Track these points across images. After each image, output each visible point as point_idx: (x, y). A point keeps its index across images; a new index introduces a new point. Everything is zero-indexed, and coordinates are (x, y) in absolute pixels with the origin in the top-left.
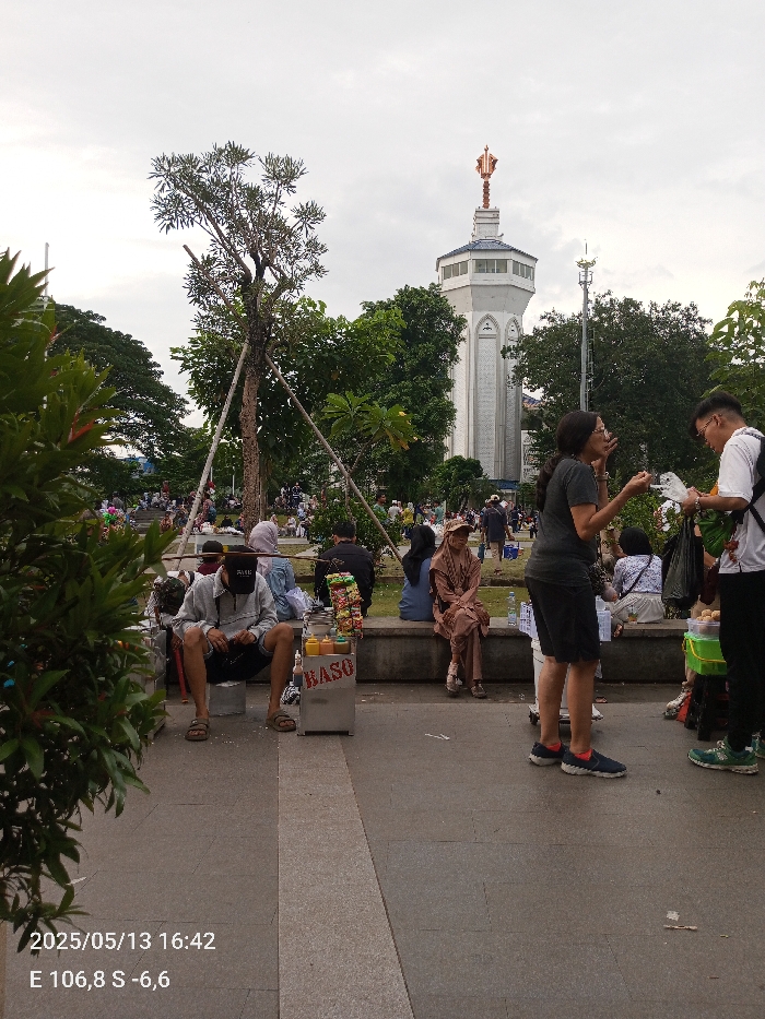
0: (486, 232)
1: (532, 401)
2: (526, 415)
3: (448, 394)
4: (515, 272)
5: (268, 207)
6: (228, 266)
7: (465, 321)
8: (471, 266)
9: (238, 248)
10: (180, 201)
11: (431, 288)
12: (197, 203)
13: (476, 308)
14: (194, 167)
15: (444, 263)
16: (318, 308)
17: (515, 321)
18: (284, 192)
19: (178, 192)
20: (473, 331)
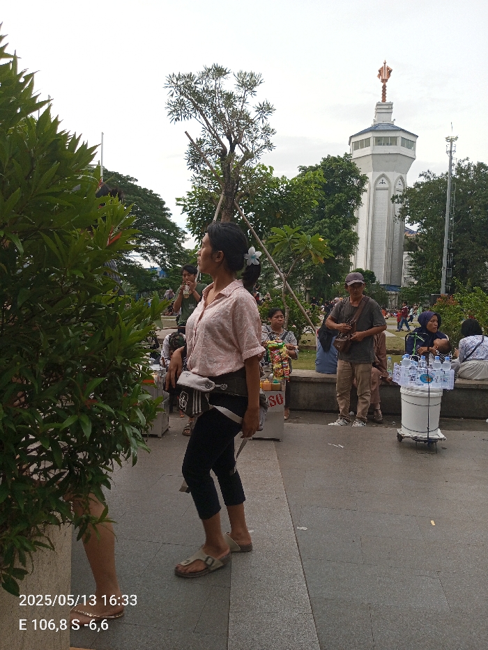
0: (384, 119)
1: (411, 232)
2: (407, 242)
3: (354, 227)
4: (403, 145)
5: (238, 106)
6: (213, 145)
7: (367, 178)
8: (372, 141)
9: (219, 132)
10: (184, 104)
11: (345, 157)
12: (194, 105)
13: (375, 170)
14: (192, 80)
15: (354, 140)
16: (269, 171)
17: (401, 178)
18: (249, 96)
19: (182, 97)
20: (372, 185)
